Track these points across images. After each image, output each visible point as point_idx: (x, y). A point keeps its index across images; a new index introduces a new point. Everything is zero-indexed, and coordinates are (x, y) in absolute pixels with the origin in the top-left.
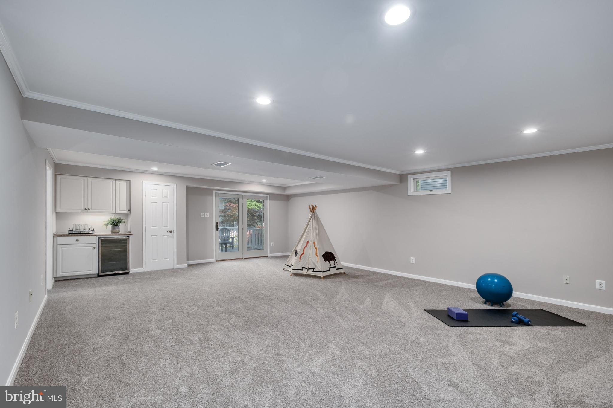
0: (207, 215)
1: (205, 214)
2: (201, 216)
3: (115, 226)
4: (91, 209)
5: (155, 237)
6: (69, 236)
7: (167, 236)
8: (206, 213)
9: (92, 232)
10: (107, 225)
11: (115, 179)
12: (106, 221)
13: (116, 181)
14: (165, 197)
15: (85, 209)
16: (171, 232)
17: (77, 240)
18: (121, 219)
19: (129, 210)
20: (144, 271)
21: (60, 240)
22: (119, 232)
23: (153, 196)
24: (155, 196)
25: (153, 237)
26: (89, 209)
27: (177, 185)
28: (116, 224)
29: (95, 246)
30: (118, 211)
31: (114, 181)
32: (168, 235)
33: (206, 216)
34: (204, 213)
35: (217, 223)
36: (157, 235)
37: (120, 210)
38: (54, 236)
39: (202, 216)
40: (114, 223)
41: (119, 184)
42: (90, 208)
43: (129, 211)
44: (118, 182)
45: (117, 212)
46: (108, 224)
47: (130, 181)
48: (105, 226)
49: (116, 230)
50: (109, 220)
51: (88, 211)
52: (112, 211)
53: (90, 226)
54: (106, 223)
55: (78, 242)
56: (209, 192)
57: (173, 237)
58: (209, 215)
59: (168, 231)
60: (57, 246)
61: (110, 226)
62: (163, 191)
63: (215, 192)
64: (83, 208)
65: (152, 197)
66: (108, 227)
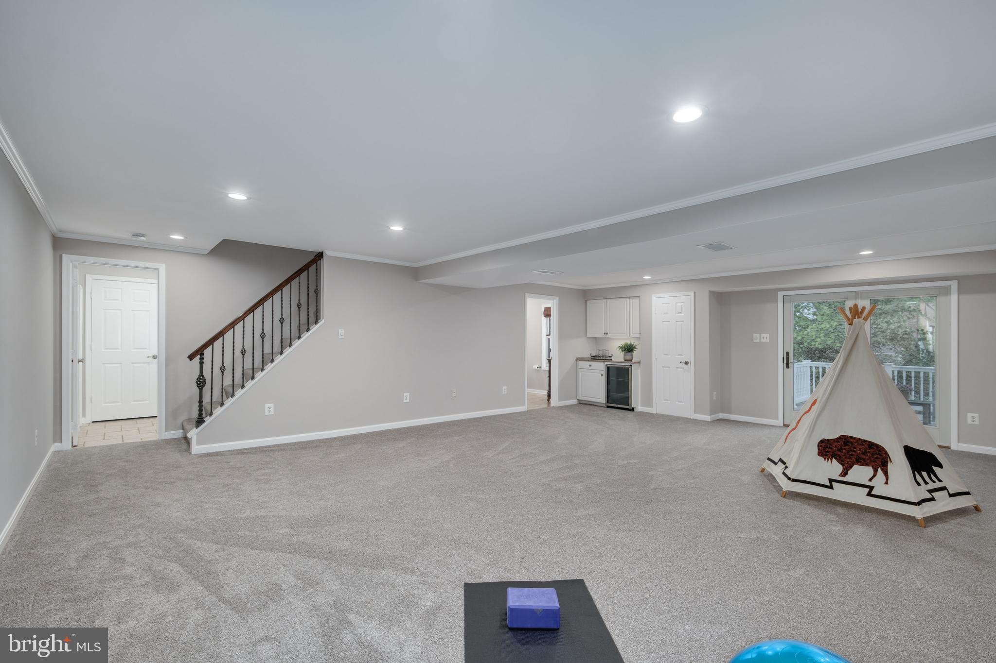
0: (766, 338)
1: (762, 337)
2: (753, 340)
3: (628, 352)
4: (610, 334)
5: (667, 369)
7: (681, 369)
8: (762, 335)
9: (610, 358)
12: (620, 346)
13: (630, 299)
14: (679, 313)
16: (687, 363)
17: (590, 366)
18: (635, 344)
20: (654, 413)
21: (581, 364)
22: (632, 359)
23: (666, 313)
25: (664, 369)
26: (607, 333)
27: (695, 293)
28: (629, 350)
29: (603, 373)
30: (630, 335)
32: (683, 368)
33: (763, 340)
34: (758, 335)
35: (788, 354)
36: (669, 367)
37: (633, 333)
38: (576, 360)
39: (755, 341)
40: (627, 349)
42: (609, 332)
43: (640, 334)
47: (640, 297)
48: (620, 351)
49: (628, 358)
50: (622, 345)
52: (626, 335)
55: (594, 366)
56: (770, 296)
57: (689, 369)
58: (768, 338)
59: (682, 363)
60: (578, 371)
62: (677, 304)
63: (780, 295)
64: (603, 333)
66: (622, 352)
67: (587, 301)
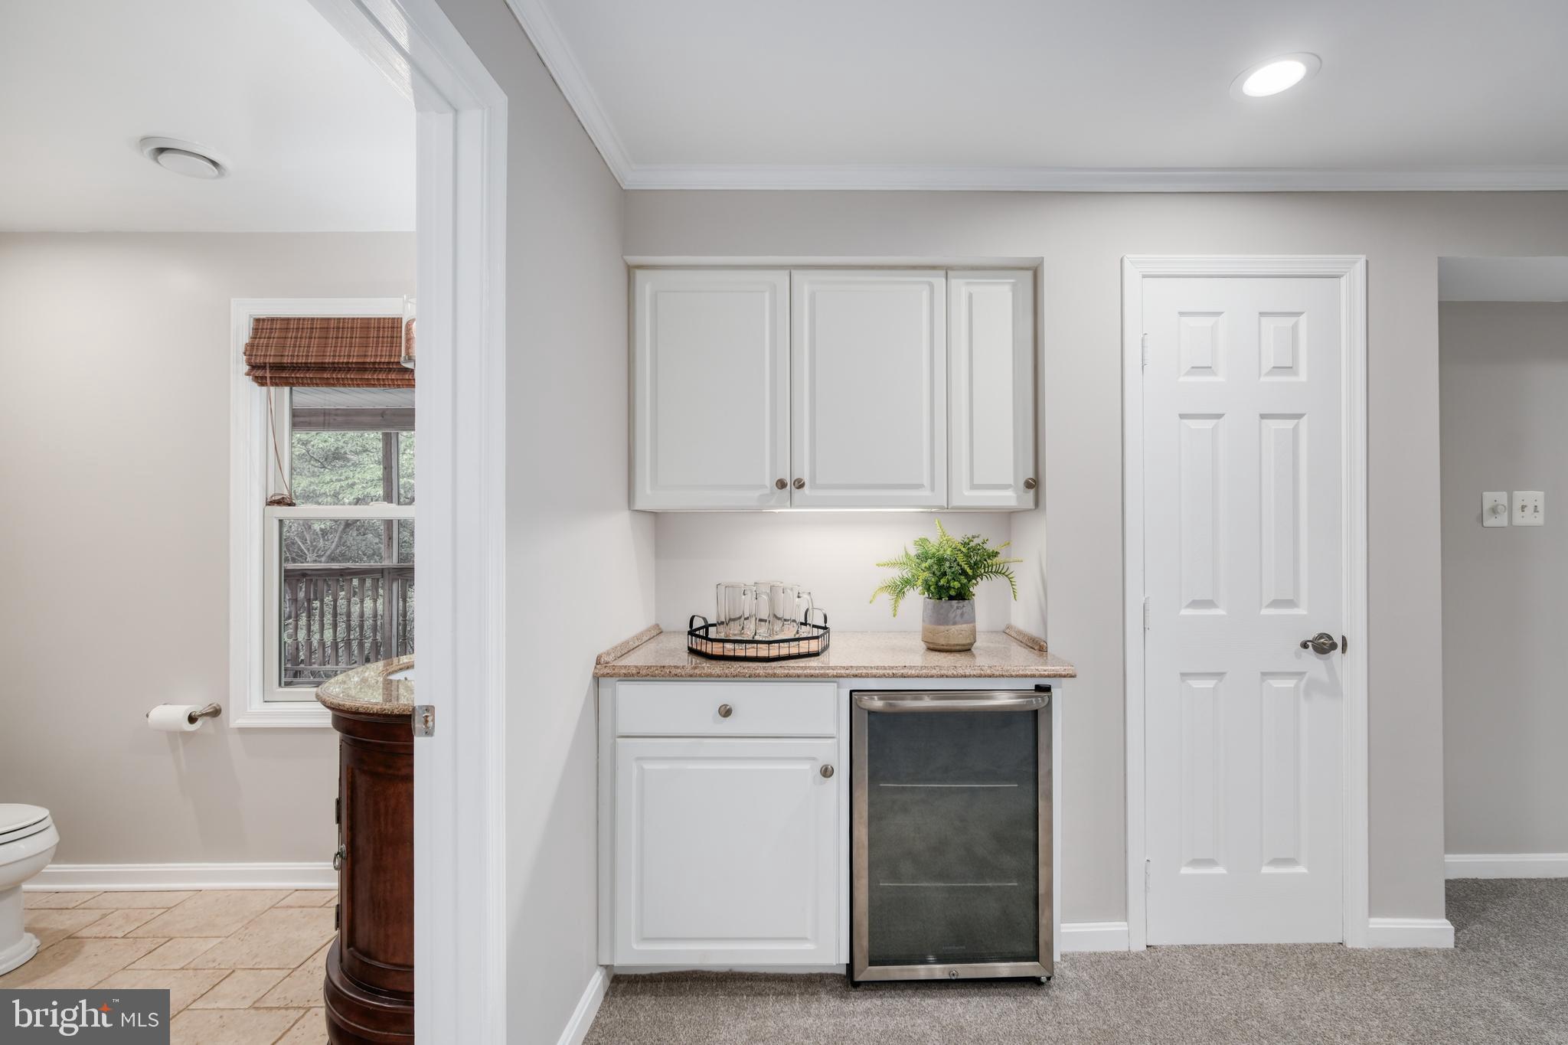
0: (1533, 506)
1: (1516, 504)
2: (1483, 517)
3: (951, 598)
4: (814, 486)
5: (1210, 684)
6: (692, 677)
7: (1290, 683)
8: (1518, 495)
9: (814, 646)
10: (899, 589)
11: (947, 270)
12: (894, 565)
13: (953, 282)
14: (1278, 369)
15: (781, 484)
16: (1323, 645)
17: (726, 712)
18: (990, 547)
19: (1034, 484)
20: (1134, 949)
21: (633, 703)
22: (977, 652)
23: (1196, 369)
24: (1207, 369)
25: (1197, 684)
26: (800, 485)
27: (1367, 262)
28: (956, 584)
29: (832, 759)
30: (967, 496)
31: (939, 281)
32: (1301, 674)
33: (1519, 520)
34: (1502, 498)
36: (1219, 675)
37: (976, 482)
38: (597, 678)
39: (1489, 522)
40: (942, 582)
41: (970, 296)
42: (806, 479)
43: (1032, 492)
44: (961, 287)
45: (956, 502)
46: (907, 582)
47: (1035, 272)
48: (887, 598)
49: (956, 633)
50: (913, 552)
51: (797, 493)
52: (925, 493)
53: (805, 596)
54: (895, 574)
55: (727, 726)
57: (1333, 690)
58: (1540, 508)
59: (1305, 645)
60: (614, 744)
61: (916, 601)
62: (1264, 320)
64: (769, 482)
65: (1188, 374)
66: (902, 603)
67: (640, 275)
